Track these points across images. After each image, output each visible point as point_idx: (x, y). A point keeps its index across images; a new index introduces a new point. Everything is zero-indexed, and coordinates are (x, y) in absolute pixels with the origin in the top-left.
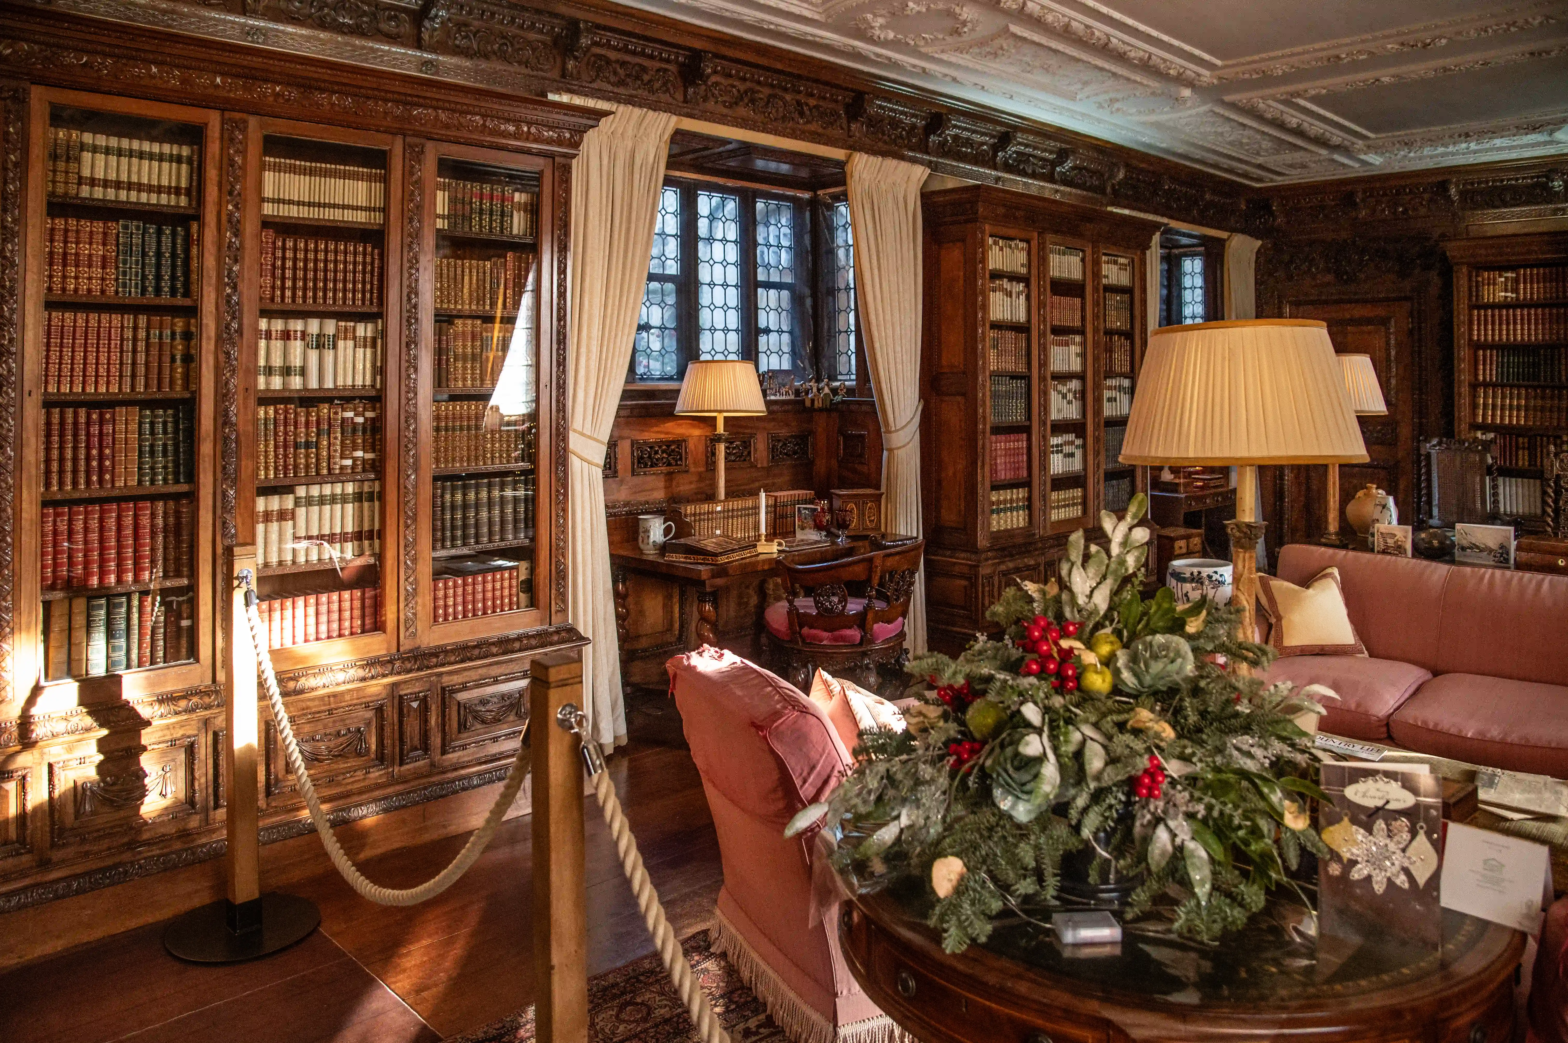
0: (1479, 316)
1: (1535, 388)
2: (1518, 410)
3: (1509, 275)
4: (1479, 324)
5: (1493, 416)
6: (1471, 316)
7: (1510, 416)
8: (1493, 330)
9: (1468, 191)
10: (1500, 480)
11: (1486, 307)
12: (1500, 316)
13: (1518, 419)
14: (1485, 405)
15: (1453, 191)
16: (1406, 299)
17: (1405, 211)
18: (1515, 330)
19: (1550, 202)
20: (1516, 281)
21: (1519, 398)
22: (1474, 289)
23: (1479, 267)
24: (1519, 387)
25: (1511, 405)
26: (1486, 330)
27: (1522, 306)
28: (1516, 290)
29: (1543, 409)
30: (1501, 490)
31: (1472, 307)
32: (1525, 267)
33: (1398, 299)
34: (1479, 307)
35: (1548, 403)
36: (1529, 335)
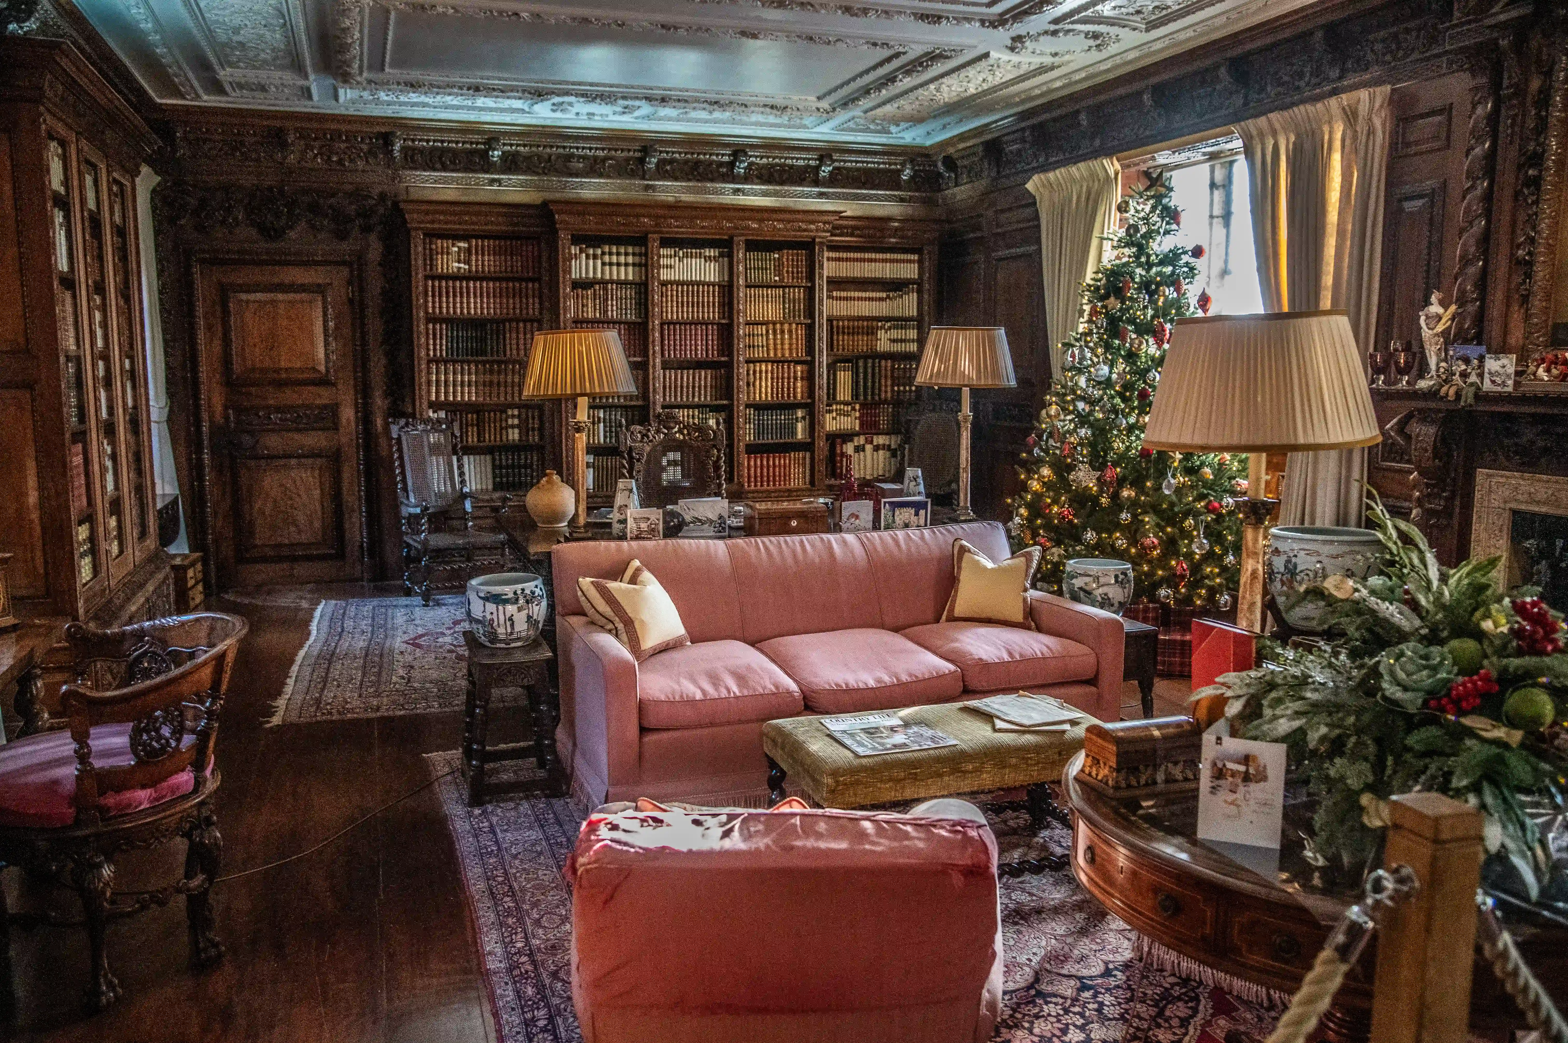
0: (433, 286)
1: (484, 363)
2: (469, 385)
3: (462, 244)
4: (433, 296)
5: (446, 393)
6: (426, 287)
7: (462, 393)
8: (448, 302)
9: (409, 148)
10: (465, 458)
11: (441, 277)
12: (454, 288)
13: (469, 395)
14: (438, 381)
15: (397, 147)
16: (344, 263)
17: (340, 162)
18: (468, 303)
19: (487, 172)
20: (469, 251)
21: (470, 374)
22: (430, 258)
23: (432, 235)
24: (469, 363)
25: (462, 382)
26: (440, 302)
27: (475, 279)
28: (468, 262)
29: (491, 383)
30: (466, 469)
31: (427, 278)
32: (477, 237)
33: (337, 263)
34: (433, 278)
35: (495, 378)
36: (482, 308)
